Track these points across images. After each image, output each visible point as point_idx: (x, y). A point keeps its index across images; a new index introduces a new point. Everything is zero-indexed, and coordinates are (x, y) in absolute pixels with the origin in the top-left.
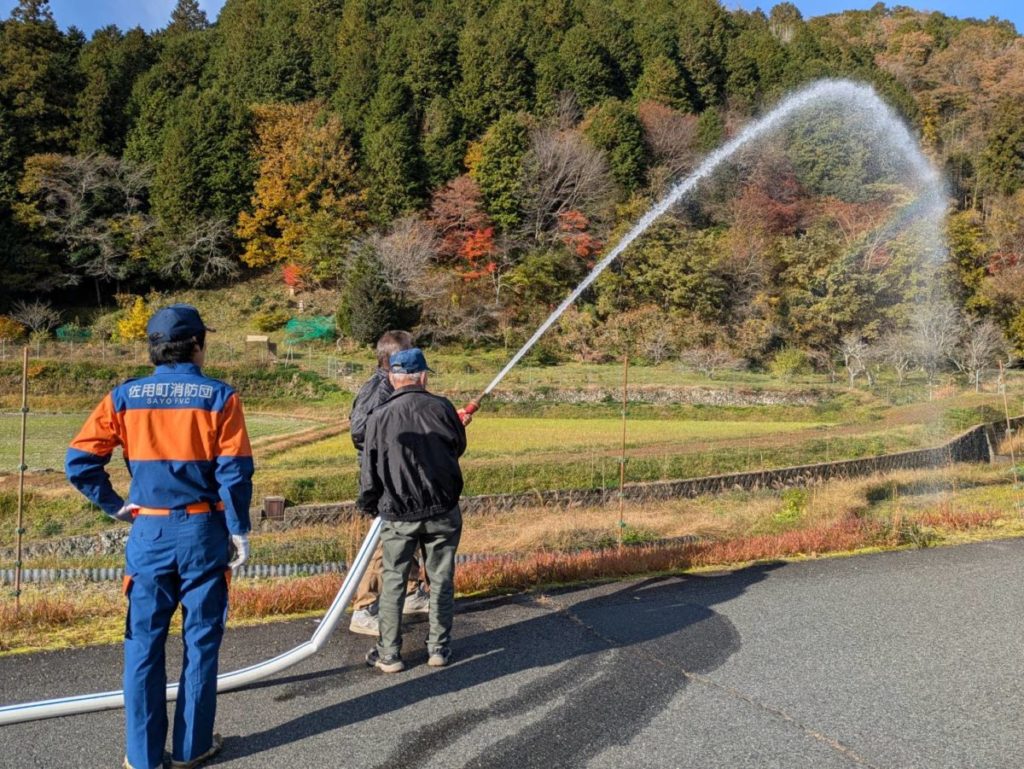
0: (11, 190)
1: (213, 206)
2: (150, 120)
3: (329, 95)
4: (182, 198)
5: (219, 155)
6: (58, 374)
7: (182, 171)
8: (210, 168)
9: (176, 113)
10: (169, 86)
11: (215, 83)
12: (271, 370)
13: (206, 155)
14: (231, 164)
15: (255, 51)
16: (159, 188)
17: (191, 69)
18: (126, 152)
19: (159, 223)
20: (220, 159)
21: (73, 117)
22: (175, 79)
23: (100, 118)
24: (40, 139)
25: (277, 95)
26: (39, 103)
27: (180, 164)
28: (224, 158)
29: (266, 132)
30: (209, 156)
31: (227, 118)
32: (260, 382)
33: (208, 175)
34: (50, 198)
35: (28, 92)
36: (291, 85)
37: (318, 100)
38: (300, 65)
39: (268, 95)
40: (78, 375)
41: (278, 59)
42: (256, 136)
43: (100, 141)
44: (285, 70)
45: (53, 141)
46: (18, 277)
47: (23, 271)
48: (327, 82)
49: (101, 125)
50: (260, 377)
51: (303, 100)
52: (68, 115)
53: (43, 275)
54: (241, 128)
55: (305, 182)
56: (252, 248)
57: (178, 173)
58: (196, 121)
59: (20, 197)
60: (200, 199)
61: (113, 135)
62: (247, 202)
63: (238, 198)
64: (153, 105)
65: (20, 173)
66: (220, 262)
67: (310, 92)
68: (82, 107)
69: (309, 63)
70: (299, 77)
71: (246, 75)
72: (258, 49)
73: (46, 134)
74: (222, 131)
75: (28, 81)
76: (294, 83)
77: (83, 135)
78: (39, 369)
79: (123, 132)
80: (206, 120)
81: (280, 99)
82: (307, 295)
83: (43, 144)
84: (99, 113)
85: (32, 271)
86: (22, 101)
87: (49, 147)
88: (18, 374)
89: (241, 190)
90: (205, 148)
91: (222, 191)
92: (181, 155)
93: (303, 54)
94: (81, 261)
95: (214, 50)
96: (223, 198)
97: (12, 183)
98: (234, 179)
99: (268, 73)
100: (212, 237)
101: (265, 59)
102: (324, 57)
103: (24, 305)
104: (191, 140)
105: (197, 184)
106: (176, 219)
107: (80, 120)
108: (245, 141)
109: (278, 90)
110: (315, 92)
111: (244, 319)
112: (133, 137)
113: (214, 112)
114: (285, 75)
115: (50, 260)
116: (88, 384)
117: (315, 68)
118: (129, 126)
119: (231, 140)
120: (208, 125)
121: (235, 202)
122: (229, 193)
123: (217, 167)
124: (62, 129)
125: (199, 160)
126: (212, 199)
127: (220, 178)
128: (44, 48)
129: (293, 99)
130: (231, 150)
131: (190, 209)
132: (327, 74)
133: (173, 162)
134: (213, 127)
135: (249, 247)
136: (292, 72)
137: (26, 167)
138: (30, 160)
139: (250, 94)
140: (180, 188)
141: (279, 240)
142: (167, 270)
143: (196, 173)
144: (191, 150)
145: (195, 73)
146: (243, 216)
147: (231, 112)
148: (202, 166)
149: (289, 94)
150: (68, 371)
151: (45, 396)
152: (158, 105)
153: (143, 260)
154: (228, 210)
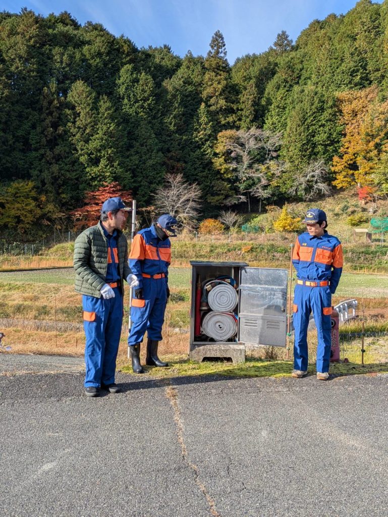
0: (211, 151)
1: (316, 154)
2: (278, 107)
3: (380, 82)
4: (300, 150)
5: (320, 124)
6: (259, 250)
7: (300, 135)
8: (315, 132)
9: (293, 102)
10: (285, 86)
11: (309, 82)
12: (373, 249)
13: (312, 125)
14: (327, 129)
15: (334, 61)
16: (286, 145)
17: (295, 75)
18: (265, 126)
19: (288, 165)
20: (320, 126)
21: (238, 109)
22: (287, 82)
23: (253, 108)
24: (223, 122)
25: (349, 86)
26: (222, 102)
27: (298, 131)
28: (323, 125)
29: (346, 108)
30: (315, 125)
31: (323, 102)
32: (367, 256)
33: (314, 136)
34: (233, 155)
35: (217, 96)
36: (357, 79)
37: (373, 86)
38: (361, 66)
39: (343, 86)
40: (269, 251)
41: (349, 64)
42: (341, 111)
43: (252, 121)
44: (354, 70)
45: (228, 123)
46: (217, 198)
47: (218, 195)
48: (378, 74)
49: (253, 112)
50: (367, 253)
51: (364, 87)
52: (235, 108)
53: (227, 197)
54: (331, 107)
55: (373, 137)
56: (340, 177)
57: (298, 136)
58: (306, 105)
59: (216, 155)
60: (309, 151)
61: (259, 117)
62: (336, 151)
63: (330, 148)
64: (279, 99)
65: (215, 142)
66: (323, 186)
67: (368, 82)
68: (243, 102)
69: (366, 64)
70: (362, 73)
71: (329, 75)
72: (336, 59)
73: (225, 119)
74: (322, 109)
75: (218, 91)
76: (359, 77)
77: (244, 118)
78: (250, 247)
79: (263, 115)
80: (313, 104)
81: (351, 88)
82: (373, 204)
83: (224, 125)
84: (253, 105)
85: (222, 194)
86: (213, 102)
87: (228, 126)
88: (239, 250)
89: (333, 144)
90: (312, 121)
91: (322, 145)
92: (299, 126)
93: (362, 59)
94: (246, 189)
95: (305, 63)
96: (322, 149)
97: (212, 147)
98: (328, 138)
99: (343, 73)
100: (318, 172)
101: (340, 65)
102: (375, 60)
103: (224, 212)
104: (304, 117)
105: (309, 141)
106: (296, 162)
107: (242, 110)
108: (335, 115)
109: (350, 82)
110: (371, 82)
111: (337, 219)
112: (269, 117)
113: (316, 100)
114: (353, 73)
115: (231, 189)
116: (274, 256)
117: (370, 67)
118: (266, 111)
119: (326, 115)
120: (313, 107)
121: (328, 151)
122: (326, 146)
123: (318, 131)
124: (232, 115)
125: (308, 127)
126: (316, 150)
127: (321, 137)
128: (224, 71)
129: (358, 87)
130: (327, 121)
131: (305, 156)
132: (378, 70)
133: (294, 130)
134: (316, 108)
135: (338, 177)
136: (358, 71)
137: (218, 138)
138: (220, 134)
139: (333, 87)
140: (299, 145)
141: (357, 172)
142: (292, 191)
143: (307, 136)
144: (304, 123)
145: (297, 78)
146: (336, 159)
147: (325, 98)
148: (310, 131)
149: (356, 85)
150: (263, 249)
151: (255, 262)
152: (282, 98)
153: (278, 186)
154: (325, 156)
